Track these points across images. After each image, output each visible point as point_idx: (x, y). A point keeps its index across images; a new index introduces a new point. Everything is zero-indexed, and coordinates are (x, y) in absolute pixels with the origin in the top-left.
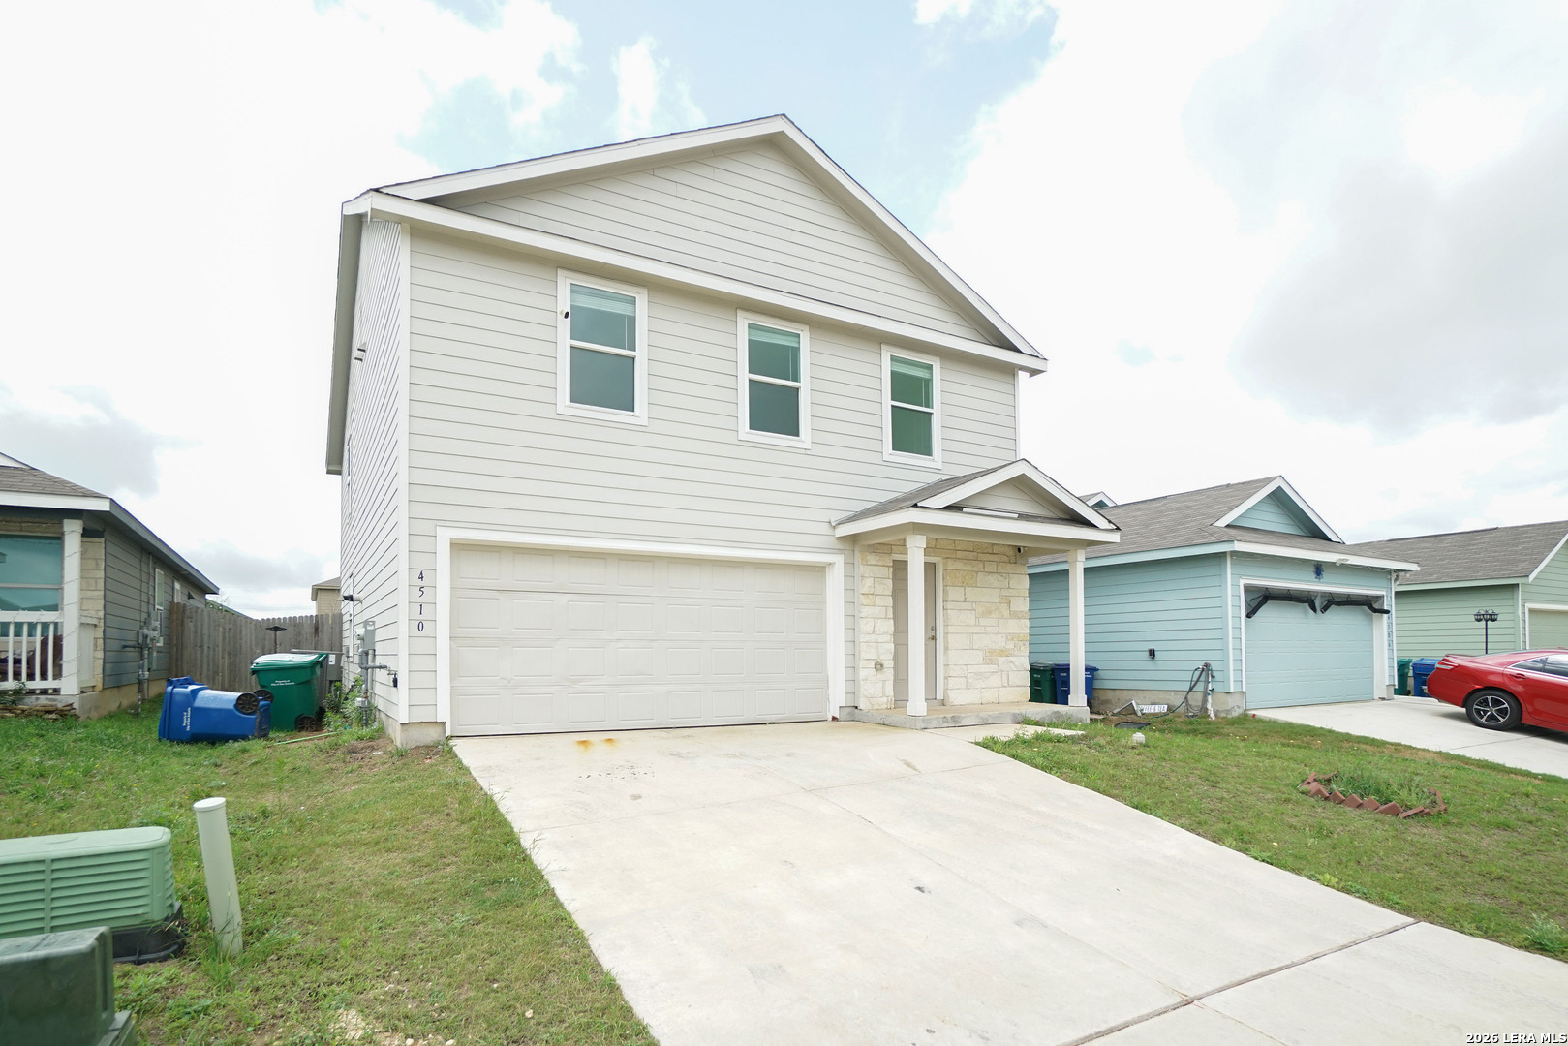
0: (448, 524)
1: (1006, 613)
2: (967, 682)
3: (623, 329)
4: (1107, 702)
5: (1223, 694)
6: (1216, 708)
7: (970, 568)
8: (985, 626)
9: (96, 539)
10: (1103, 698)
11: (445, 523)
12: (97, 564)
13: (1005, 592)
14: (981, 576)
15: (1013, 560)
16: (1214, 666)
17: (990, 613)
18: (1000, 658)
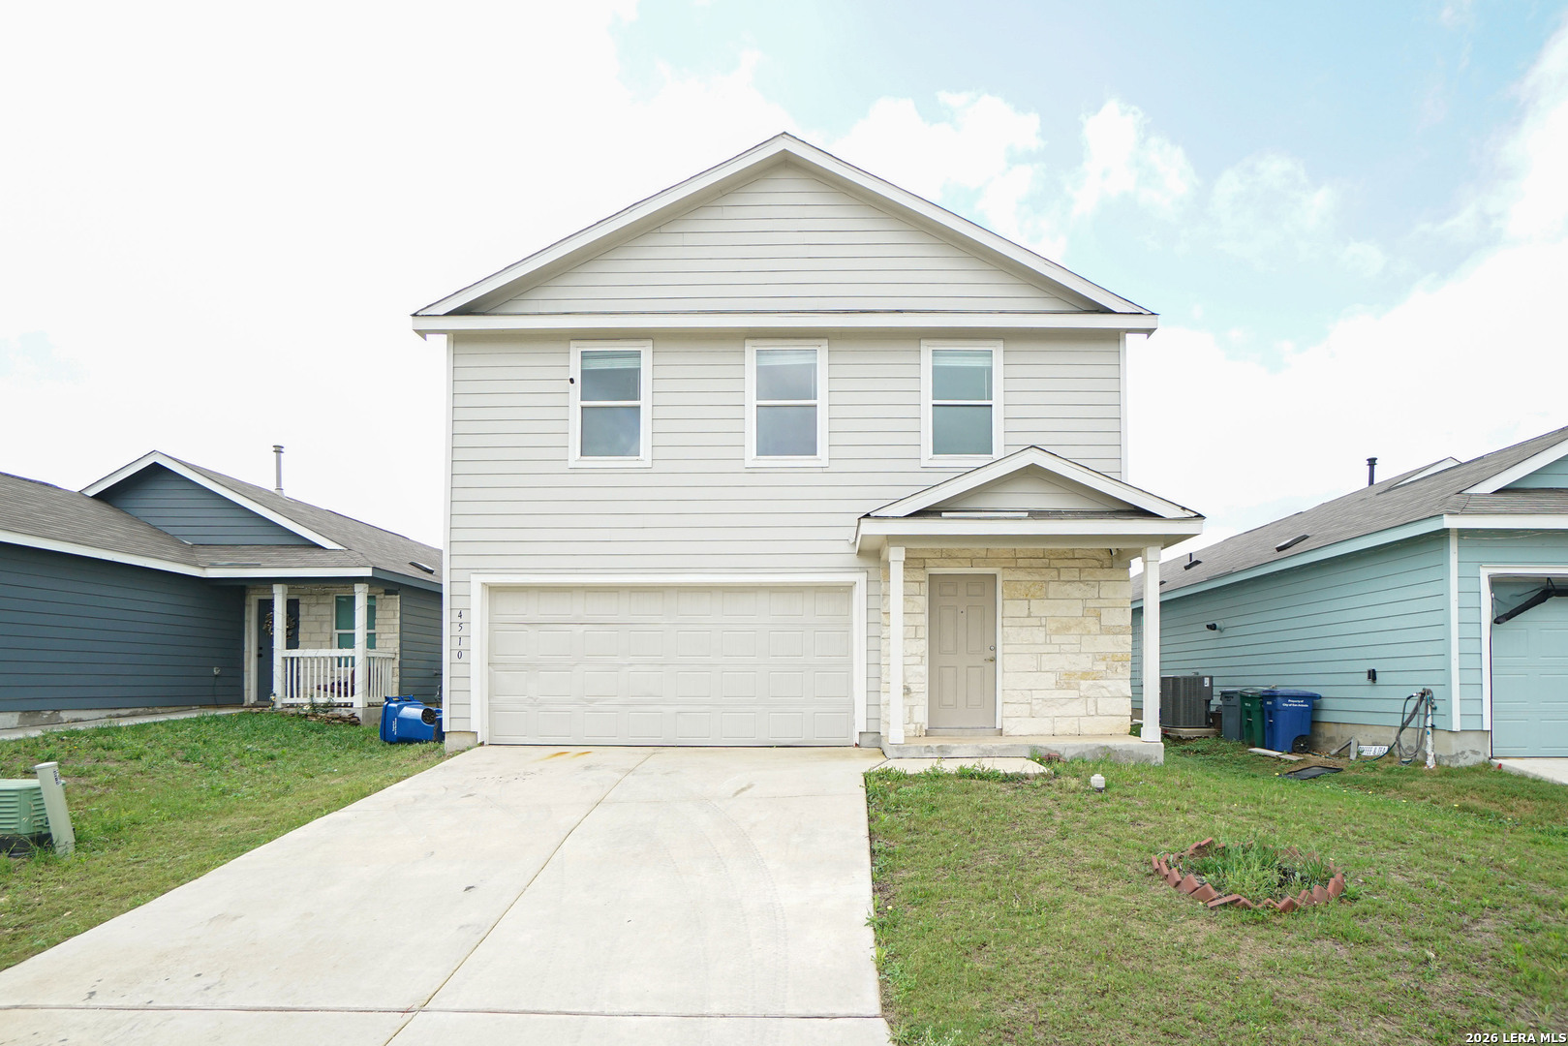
0: (480, 571)
1: (1095, 628)
2: (1031, 709)
3: (627, 383)
4: (1331, 740)
5: (1445, 734)
6: (1438, 753)
7: (1037, 578)
8: (1060, 645)
9: (394, 596)
10: (1328, 734)
11: (477, 571)
12: (394, 615)
13: (1090, 604)
14: (1052, 586)
15: (1107, 563)
16: (1437, 693)
17: (1068, 628)
18: (1082, 682)
